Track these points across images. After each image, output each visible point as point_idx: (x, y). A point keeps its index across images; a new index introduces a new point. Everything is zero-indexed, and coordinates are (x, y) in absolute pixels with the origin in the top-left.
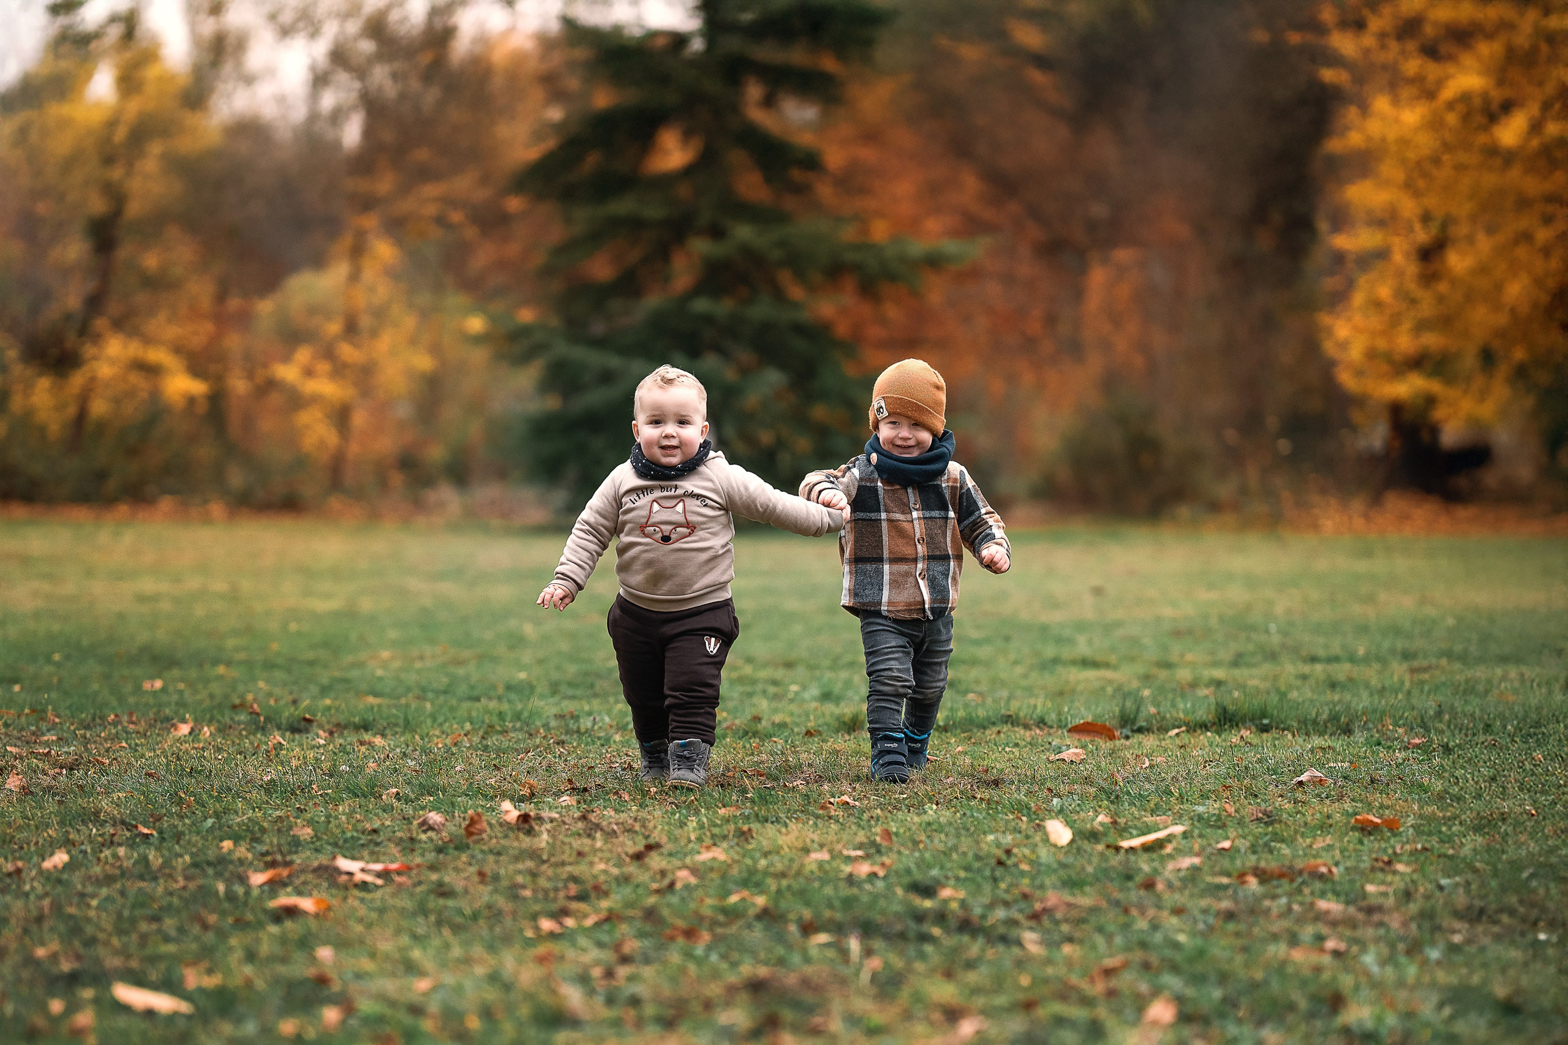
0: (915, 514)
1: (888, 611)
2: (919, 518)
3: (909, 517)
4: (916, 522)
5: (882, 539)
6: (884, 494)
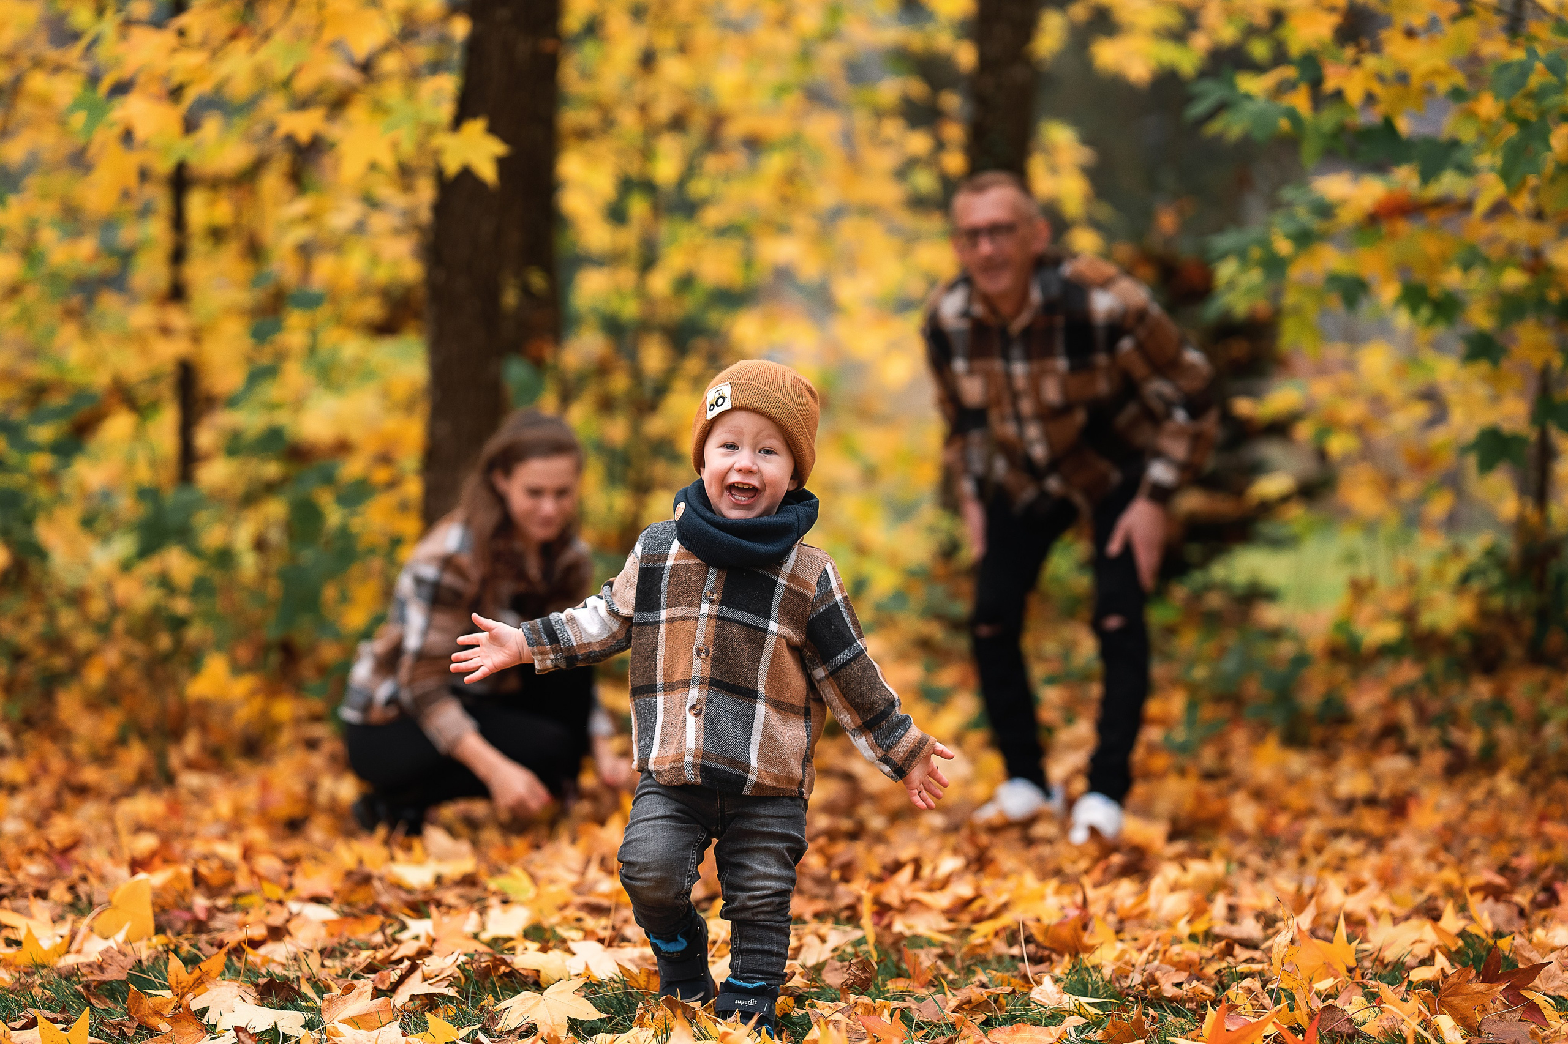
0: (705, 608)
3: (695, 611)
5: (656, 654)
6: (671, 576)
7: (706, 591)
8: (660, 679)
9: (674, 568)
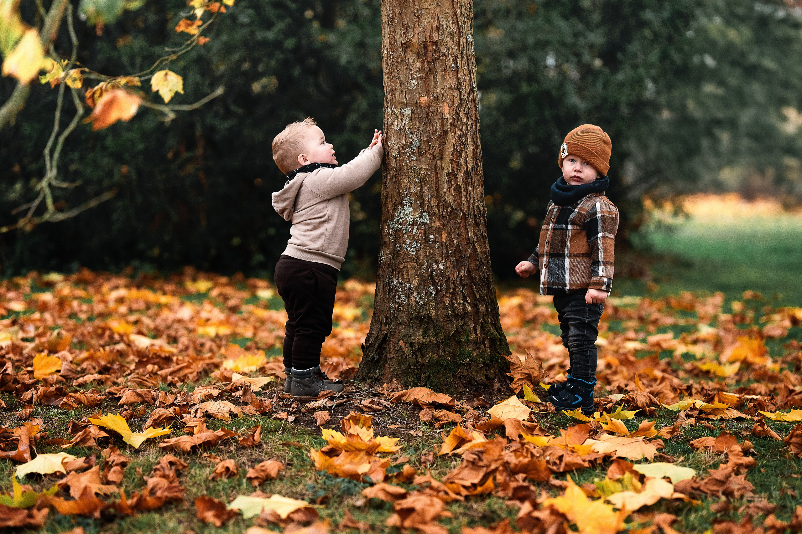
4: (550, 231)
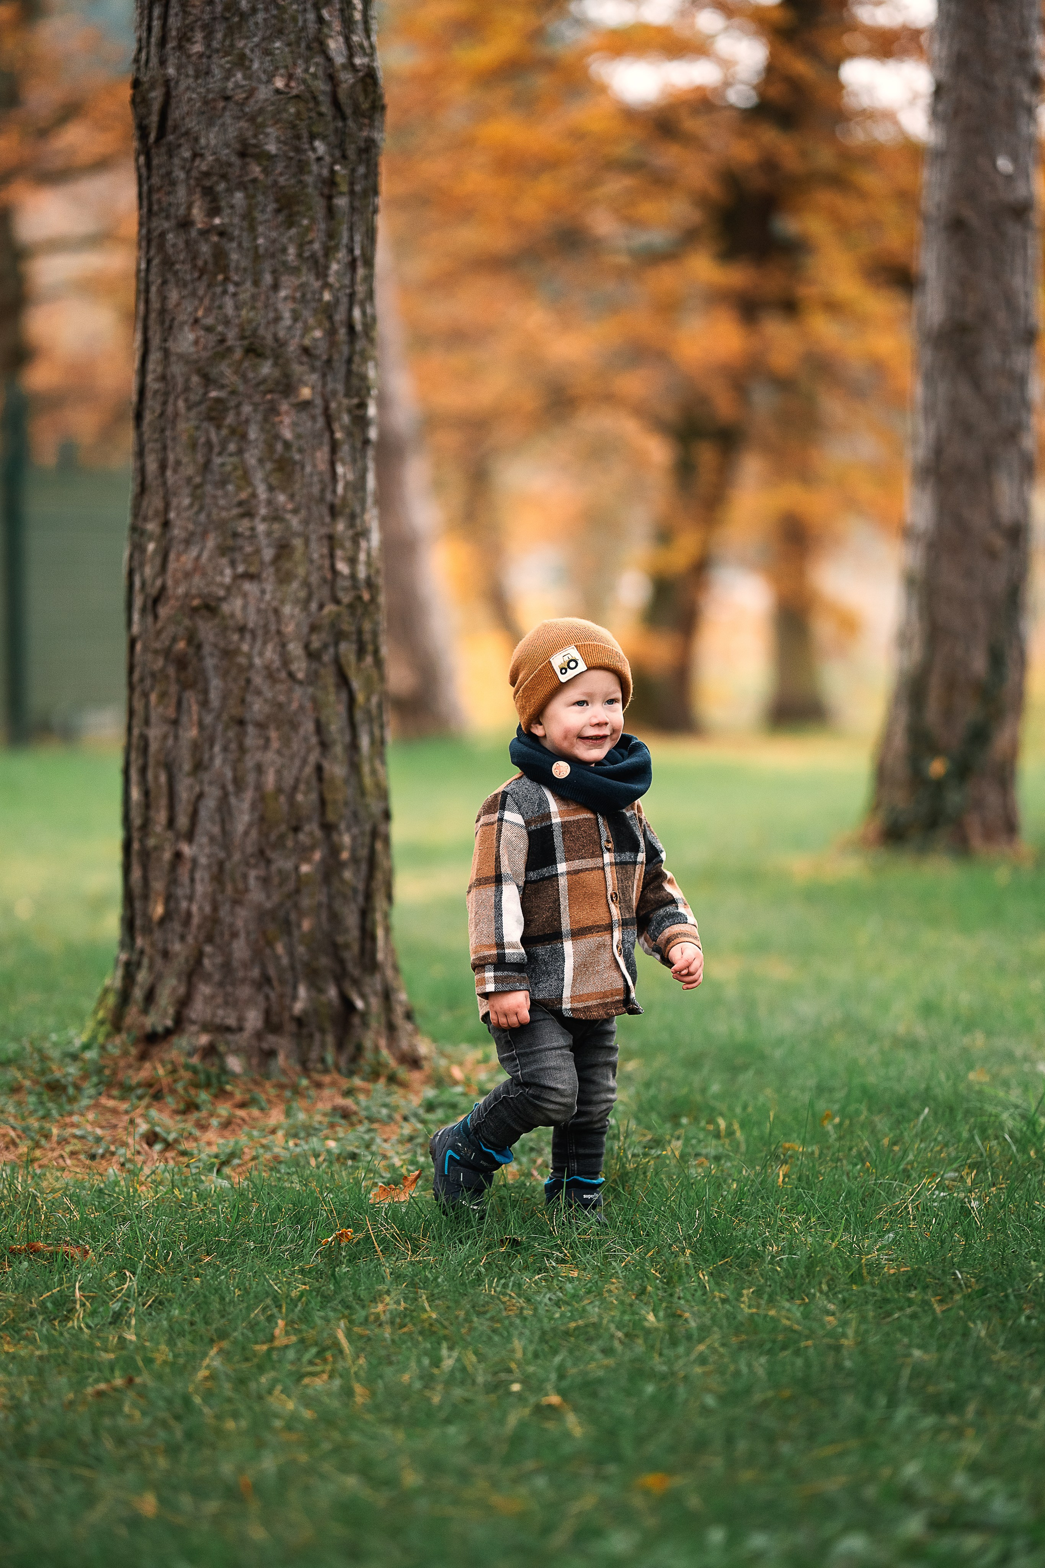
0: (607, 858)
1: (573, 1010)
2: (611, 864)
3: (597, 862)
5: (559, 905)
6: (563, 833)
7: (604, 843)
8: (566, 925)
9: (564, 825)
